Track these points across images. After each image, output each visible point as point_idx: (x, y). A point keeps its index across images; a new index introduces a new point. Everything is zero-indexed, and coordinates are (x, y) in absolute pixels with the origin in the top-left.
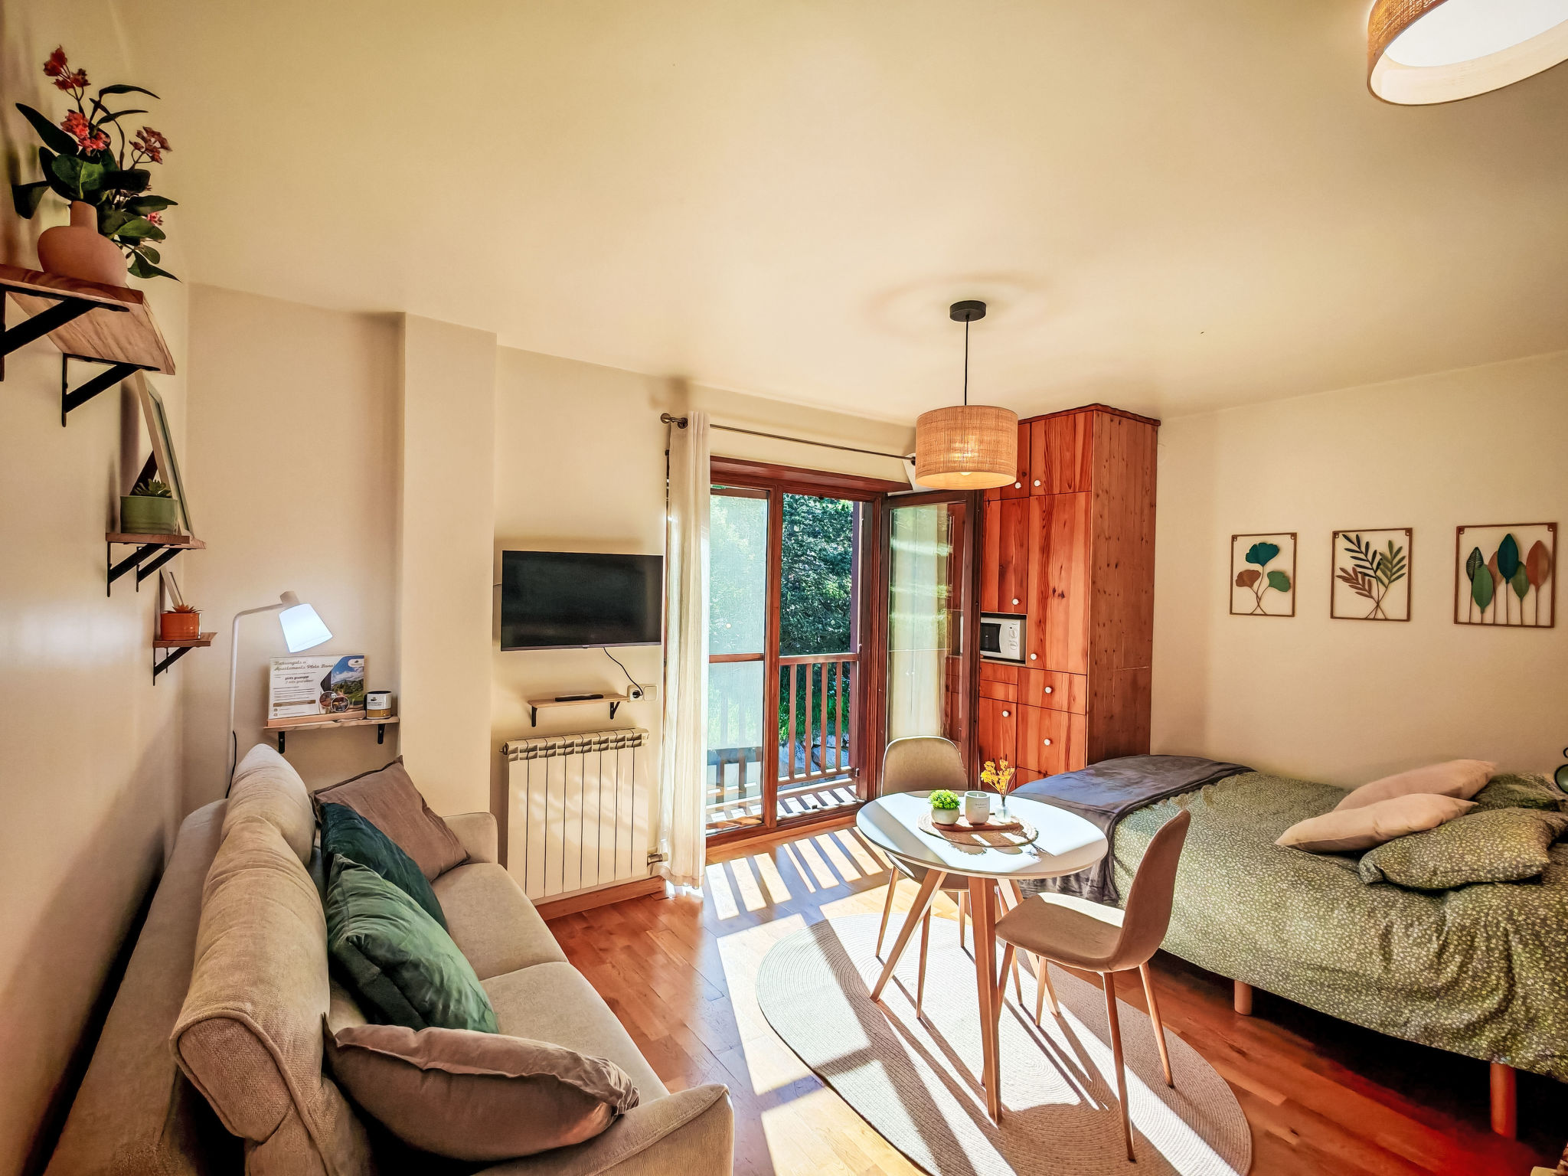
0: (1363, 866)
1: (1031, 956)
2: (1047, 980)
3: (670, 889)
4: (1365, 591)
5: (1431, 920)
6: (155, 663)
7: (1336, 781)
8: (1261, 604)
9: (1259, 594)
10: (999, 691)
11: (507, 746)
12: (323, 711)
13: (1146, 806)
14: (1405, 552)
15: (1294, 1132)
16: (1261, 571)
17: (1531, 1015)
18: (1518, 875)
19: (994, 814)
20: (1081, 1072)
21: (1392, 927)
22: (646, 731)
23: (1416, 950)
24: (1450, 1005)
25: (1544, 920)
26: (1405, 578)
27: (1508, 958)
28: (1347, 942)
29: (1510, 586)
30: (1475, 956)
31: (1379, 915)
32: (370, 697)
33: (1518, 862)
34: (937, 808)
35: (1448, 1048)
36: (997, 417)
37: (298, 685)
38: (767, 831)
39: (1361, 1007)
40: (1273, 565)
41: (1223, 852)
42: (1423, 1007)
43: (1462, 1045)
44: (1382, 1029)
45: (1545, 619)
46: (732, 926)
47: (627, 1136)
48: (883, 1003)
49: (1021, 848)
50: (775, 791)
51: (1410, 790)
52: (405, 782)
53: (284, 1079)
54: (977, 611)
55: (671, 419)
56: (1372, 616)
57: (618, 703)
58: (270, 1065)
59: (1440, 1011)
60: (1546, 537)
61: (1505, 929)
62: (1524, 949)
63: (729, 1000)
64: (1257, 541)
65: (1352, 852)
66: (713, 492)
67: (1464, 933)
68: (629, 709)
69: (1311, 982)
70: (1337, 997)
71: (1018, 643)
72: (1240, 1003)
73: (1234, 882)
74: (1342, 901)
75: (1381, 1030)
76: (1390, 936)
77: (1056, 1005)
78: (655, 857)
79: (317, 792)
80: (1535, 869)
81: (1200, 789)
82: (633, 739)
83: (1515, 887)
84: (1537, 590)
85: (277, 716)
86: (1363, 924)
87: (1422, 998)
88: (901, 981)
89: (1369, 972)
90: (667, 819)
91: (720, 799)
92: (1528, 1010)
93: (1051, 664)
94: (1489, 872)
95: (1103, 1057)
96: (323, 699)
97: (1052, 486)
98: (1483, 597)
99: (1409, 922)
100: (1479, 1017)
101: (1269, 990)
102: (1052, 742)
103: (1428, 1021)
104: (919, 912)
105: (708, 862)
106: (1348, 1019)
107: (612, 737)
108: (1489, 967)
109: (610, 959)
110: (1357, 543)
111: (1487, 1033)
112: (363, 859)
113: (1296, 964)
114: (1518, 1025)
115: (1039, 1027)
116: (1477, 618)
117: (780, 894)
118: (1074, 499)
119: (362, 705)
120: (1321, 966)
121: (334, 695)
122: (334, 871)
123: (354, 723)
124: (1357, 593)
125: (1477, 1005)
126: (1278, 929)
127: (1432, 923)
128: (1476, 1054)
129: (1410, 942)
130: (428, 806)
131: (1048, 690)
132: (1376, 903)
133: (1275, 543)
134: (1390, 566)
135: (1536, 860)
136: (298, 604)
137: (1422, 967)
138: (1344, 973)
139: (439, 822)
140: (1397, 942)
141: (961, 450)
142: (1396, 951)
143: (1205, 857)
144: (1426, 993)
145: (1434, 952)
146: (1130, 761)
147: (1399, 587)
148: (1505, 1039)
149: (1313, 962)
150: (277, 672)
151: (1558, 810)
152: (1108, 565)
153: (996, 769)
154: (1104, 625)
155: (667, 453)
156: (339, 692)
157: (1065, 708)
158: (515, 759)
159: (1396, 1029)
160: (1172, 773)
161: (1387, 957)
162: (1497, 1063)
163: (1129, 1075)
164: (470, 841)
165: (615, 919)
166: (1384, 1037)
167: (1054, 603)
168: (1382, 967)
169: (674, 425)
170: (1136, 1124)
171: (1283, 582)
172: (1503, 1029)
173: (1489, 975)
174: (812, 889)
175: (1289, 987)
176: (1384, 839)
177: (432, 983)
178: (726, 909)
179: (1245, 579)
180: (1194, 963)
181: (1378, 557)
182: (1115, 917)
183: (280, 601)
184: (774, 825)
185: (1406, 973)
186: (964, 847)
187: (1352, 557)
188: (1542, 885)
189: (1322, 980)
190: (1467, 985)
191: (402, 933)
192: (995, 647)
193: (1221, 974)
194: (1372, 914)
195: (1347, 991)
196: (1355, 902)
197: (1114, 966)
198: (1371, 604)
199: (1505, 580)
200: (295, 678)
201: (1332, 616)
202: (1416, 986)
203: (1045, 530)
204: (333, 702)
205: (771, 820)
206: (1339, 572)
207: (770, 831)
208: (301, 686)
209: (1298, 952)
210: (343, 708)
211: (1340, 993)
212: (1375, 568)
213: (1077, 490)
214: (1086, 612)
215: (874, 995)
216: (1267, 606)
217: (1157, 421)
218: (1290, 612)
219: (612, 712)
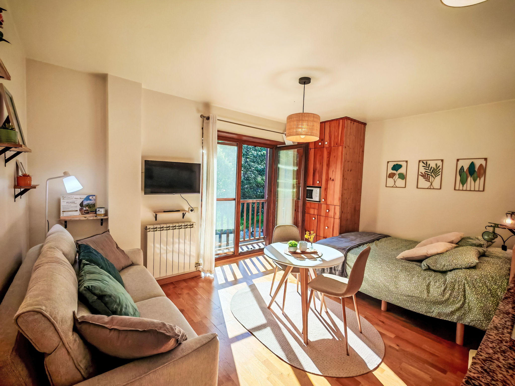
0: (423, 264)
1: (319, 293)
2: (324, 301)
3: (203, 275)
4: (427, 179)
5: (442, 280)
6: (15, 194)
7: (415, 240)
8: (395, 184)
9: (395, 181)
10: (312, 211)
11: (146, 227)
12: (80, 214)
13: (357, 247)
14: (440, 167)
15: (398, 345)
16: (396, 173)
17: (470, 308)
18: (469, 266)
19: (308, 249)
20: (333, 329)
21: (430, 283)
22: (195, 223)
23: (437, 289)
24: (446, 306)
25: (476, 280)
26: (440, 176)
27: (464, 291)
28: (417, 288)
29: (472, 178)
30: (455, 291)
31: (427, 279)
32: (98, 209)
33: (469, 262)
34: (290, 246)
35: (445, 319)
36: (313, 117)
37: (72, 205)
39: (419, 307)
40: (400, 171)
41: (380, 261)
42: (438, 307)
43: (449, 318)
45: (481, 189)
46: (223, 286)
47: (182, 349)
48: (271, 309)
49: (317, 259)
50: (239, 244)
51: (438, 241)
52: (110, 238)
53: (58, 333)
54: (305, 185)
55: (204, 117)
56: (429, 188)
57: (185, 213)
58: (52, 328)
59: (443, 308)
60: (483, 163)
61: (464, 282)
62: (469, 288)
63: (222, 310)
64: (395, 163)
65: (419, 260)
66: (218, 143)
67: (452, 284)
68: (189, 215)
69: (405, 300)
70: (413, 304)
71: (318, 196)
72: (383, 307)
73: (383, 270)
74: (416, 275)
75: (425, 314)
76: (429, 285)
77: (326, 309)
78: (198, 264)
79: (77, 241)
80: (474, 264)
81: (374, 242)
82: (190, 225)
83: (468, 270)
84: (480, 179)
85: (64, 216)
86: (422, 282)
88: (278, 303)
89: (423, 297)
90: (202, 252)
91: (220, 246)
92: (469, 307)
93: (329, 202)
94: (460, 265)
95: (340, 325)
96: (81, 210)
97: (331, 144)
98: (463, 182)
99: (436, 281)
100: (455, 309)
101: (392, 303)
102: (328, 228)
103: (440, 311)
104: (284, 281)
105: (216, 266)
106: (416, 311)
107: (183, 224)
108: (458, 294)
109: (182, 297)
110: (426, 164)
111: (456, 314)
112: (92, 262)
113: (401, 295)
114: (466, 311)
115: (321, 316)
116: (461, 188)
117: (239, 276)
118: (338, 149)
119: (95, 212)
120: (408, 295)
121: (84, 209)
122: (82, 266)
123: (92, 218)
124: (425, 180)
125: (454, 306)
126: (396, 284)
127: (442, 281)
128: (453, 320)
129: (436, 287)
130: (118, 246)
131: (327, 211)
132: (426, 276)
133: (401, 164)
134: (436, 171)
135: (475, 261)
136: (70, 176)
137: (439, 295)
138: (415, 297)
139: (122, 252)
140: (432, 287)
141: (302, 128)
142: (431, 290)
143: (375, 262)
144: (439, 303)
145: (442, 290)
146: (353, 233)
147: (438, 178)
148: (462, 316)
149: (406, 294)
150: (63, 200)
151: (482, 247)
152: (348, 170)
153: (309, 234)
154: (346, 190)
155: (203, 128)
156: (86, 208)
157: (333, 217)
158: (150, 231)
159: (430, 313)
160: (365, 237)
161: (428, 292)
162: (459, 323)
163: (348, 329)
164: (133, 258)
165: (184, 284)
166: (426, 316)
167: (330, 183)
168: (427, 295)
169: (205, 119)
170: (350, 344)
171: (403, 177)
172: (462, 313)
173: (459, 297)
174: (250, 274)
175: (398, 302)
176: (429, 256)
177: (116, 302)
178: (221, 280)
179: (391, 175)
180: (369, 295)
181: (432, 169)
182: (346, 281)
183: (63, 175)
185: (434, 297)
186: (298, 259)
187: (425, 169)
188: (476, 269)
189: (408, 300)
190: (452, 300)
191: (105, 285)
192: (311, 197)
193: (378, 299)
194: (424, 279)
195: (416, 303)
196: (420, 275)
197: (345, 295)
198: (429, 184)
199: (470, 176)
200: (70, 202)
201: (417, 188)
202: (437, 301)
203: (328, 158)
204: (84, 211)
205: (237, 253)
206: (420, 174)
207: (236, 256)
208: (73, 205)
209: (402, 291)
210: (88, 213)
211: (414, 303)
212: (431, 172)
213: (339, 146)
214: (340, 185)
215: (269, 307)
216: (397, 184)
217: (365, 123)
218: (404, 186)
219: (183, 216)
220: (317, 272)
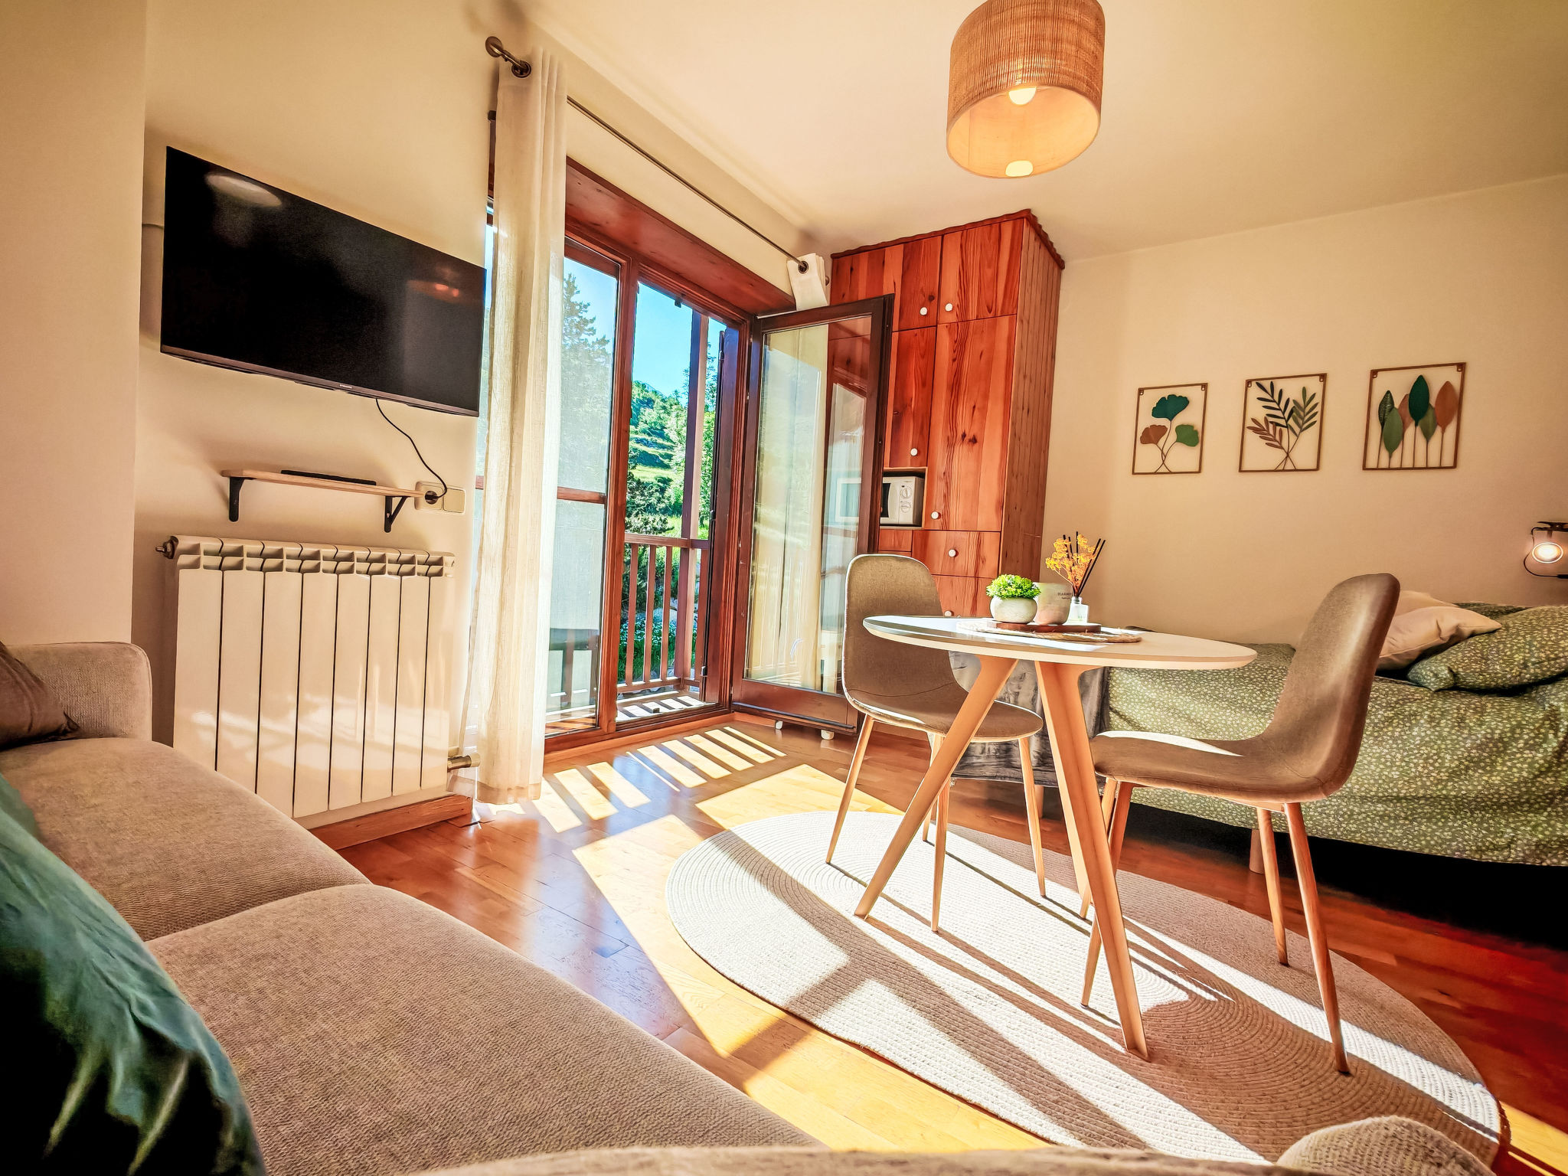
3: (478, 812)
4: (1274, 443)
8: (1166, 463)
9: (1165, 451)
11: (174, 541)
14: (1318, 399)
16: (1168, 427)
22: (450, 554)
23: (1527, 754)
26: (1316, 427)
28: (1436, 761)
29: (1418, 428)
38: (602, 738)
39: (1448, 835)
40: (1181, 419)
42: (1529, 822)
44: (1477, 856)
45: (1448, 461)
55: (501, 50)
56: (1281, 468)
60: (1454, 378)
63: (641, 951)
64: (1166, 393)
65: (1395, 670)
68: (416, 518)
69: (1382, 817)
70: (1418, 829)
71: (912, 504)
74: (1422, 716)
78: (459, 761)
82: (429, 564)
84: (1443, 431)
86: (1454, 737)
87: (1528, 811)
97: (967, 311)
98: (1391, 441)
101: (1325, 836)
103: (1540, 836)
106: (1434, 852)
110: (1268, 389)
116: (1384, 463)
118: (994, 327)
124: (1267, 444)
129: (1521, 745)
131: (952, 553)
132: (1462, 711)
133: (1184, 396)
134: (1302, 414)
138: (1427, 799)
143: (1235, 693)
145: (1554, 752)
147: (1310, 436)
149: (1386, 794)
152: (1023, 408)
154: (1017, 477)
155: (492, 116)
157: (971, 571)
158: (195, 565)
159: (1496, 852)
164: (77, 697)
167: (963, 452)
169: (505, 66)
171: (1190, 436)
175: (1353, 827)
179: (1151, 434)
180: (1216, 820)
181: (1291, 405)
184: (613, 728)
185: (1515, 784)
187: (1264, 407)
193: (1235, 825)
195: (1429, 820)
198: (1281, 454)
199: (1414, 423)
201: (1241, 471)
202: (1526, 797)
203: (955, 364)
205: (609, 721)
206: (1249, 423)
207: (607, 737)
209: (1366, 786)
211: (1420, 824)
212: (1286, 417)
213: (999, 314)
214: (1002, 458)
215: (861, 912)
216: (1172, 463)
217: (1063, 262)
218: (1197, 470)
219: (389, 520)
220: (979, 761)
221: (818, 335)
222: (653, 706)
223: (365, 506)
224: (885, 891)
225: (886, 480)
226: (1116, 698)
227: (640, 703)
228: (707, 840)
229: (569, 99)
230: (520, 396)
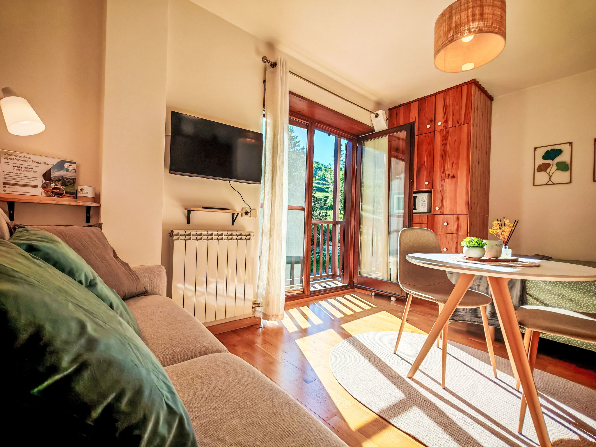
3: (263, 323)
8: (552, 179)
9: (551, 174)
11: (172, 232)
12: (44, 194)
16: (551, 163)
22: (253, 232)
32: (79, 188)
37: (25, 172)
38: (305, 297)
40: (559, 159)
48: (416, 379)
52: (103, 239)
55: (267, 60)
57: (237, 215)
64: (549, 149)
68: (242, 220)
71: (427, 204)
78: (256, 304)
82: (246, 236)
85: (6, 192)
93: (447, 211)
96: (44, 186)
97: (448, 124)
102: (447, 249)
107: (234, 233)
117: (317, 321)
118: (460, 130)
119: (74, 193)
121: (53, 185)
123: (67, 203)
130: (118, 256)
131: (446, 224)
133: (559, 149)
136: (15, 95)
139: (126, 265)
150: (6, 160)
152: (476, 162)
155: (264, 82)
157: (455, 232)
158: (178, 239)
164: (148, 281)
165: (236, 338)
167: (449, 181)
169: (268, 65)
171: (564, 167)
179: (542, 167)
184: (309, 293)
200: (22, 167)
201: (594, 181)
203: (443, 146)
204: (52, 189)
205: (308, 291)
207: (307, 297)
208: (28, 174)
210: (60, 195)
213: (463, 124)
214: (467, 183)
215: (410, 376)
216: (554, 179)
217: (492, 98)
218: (569, 181)
219: (234, 221)
220: (462, 314)
221: (384, 141)
222: (324, 285)
223: (225, 217)
224: (420, 368)
225: (414, 195)
226: (530, 288)
227: (319, 284)
228: (345, 340)
229: (289, 71)
230: (275, 176)
